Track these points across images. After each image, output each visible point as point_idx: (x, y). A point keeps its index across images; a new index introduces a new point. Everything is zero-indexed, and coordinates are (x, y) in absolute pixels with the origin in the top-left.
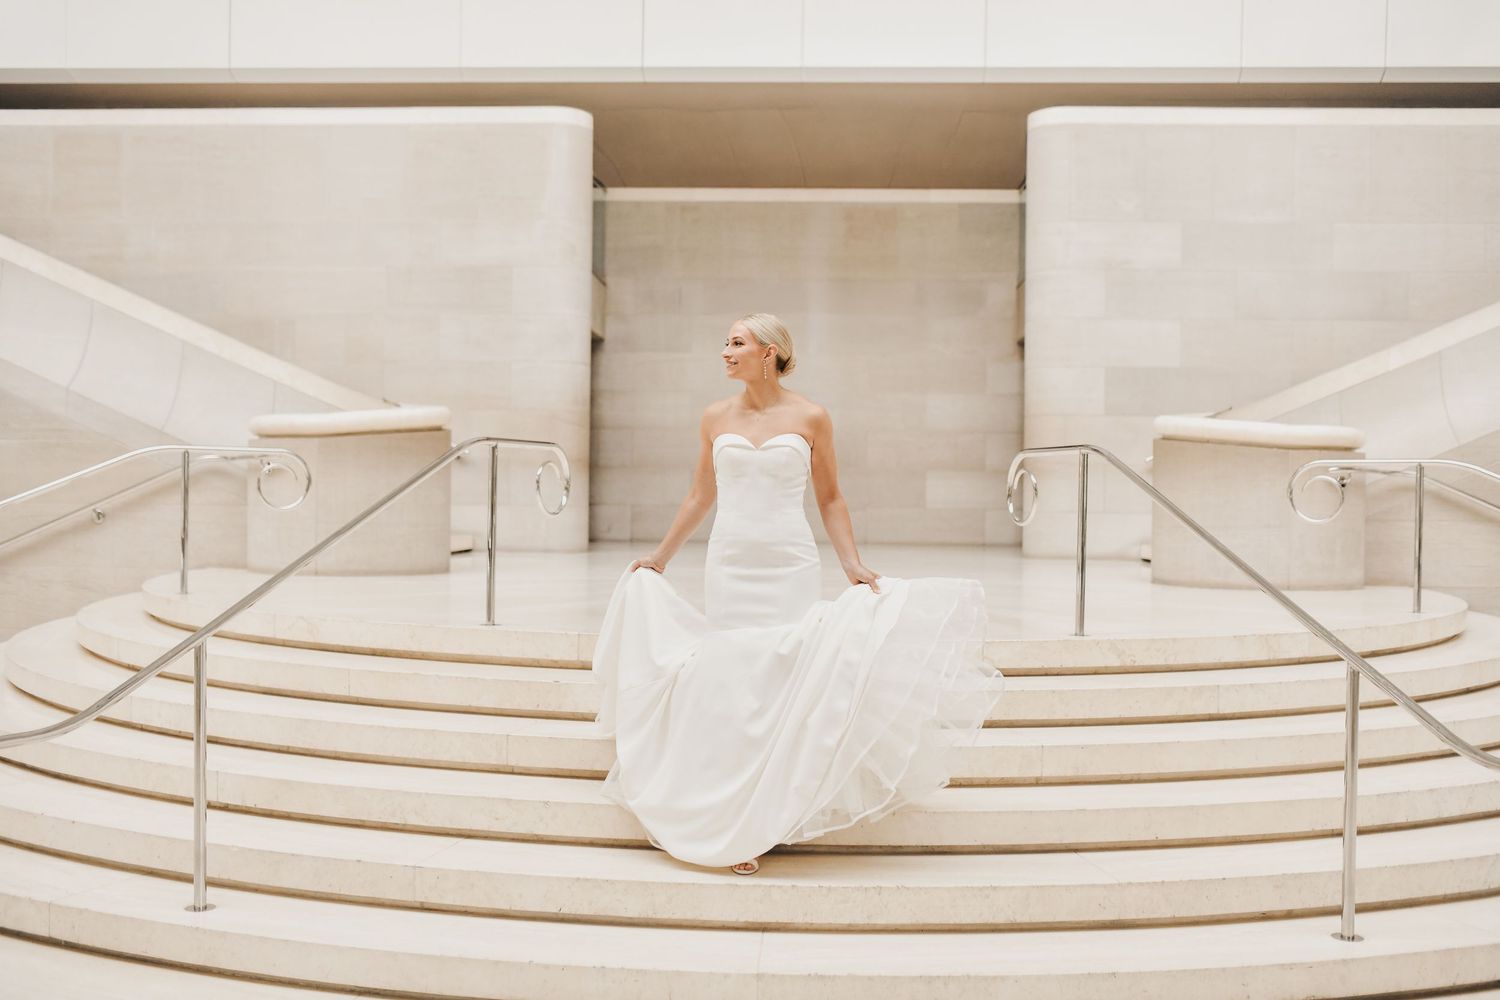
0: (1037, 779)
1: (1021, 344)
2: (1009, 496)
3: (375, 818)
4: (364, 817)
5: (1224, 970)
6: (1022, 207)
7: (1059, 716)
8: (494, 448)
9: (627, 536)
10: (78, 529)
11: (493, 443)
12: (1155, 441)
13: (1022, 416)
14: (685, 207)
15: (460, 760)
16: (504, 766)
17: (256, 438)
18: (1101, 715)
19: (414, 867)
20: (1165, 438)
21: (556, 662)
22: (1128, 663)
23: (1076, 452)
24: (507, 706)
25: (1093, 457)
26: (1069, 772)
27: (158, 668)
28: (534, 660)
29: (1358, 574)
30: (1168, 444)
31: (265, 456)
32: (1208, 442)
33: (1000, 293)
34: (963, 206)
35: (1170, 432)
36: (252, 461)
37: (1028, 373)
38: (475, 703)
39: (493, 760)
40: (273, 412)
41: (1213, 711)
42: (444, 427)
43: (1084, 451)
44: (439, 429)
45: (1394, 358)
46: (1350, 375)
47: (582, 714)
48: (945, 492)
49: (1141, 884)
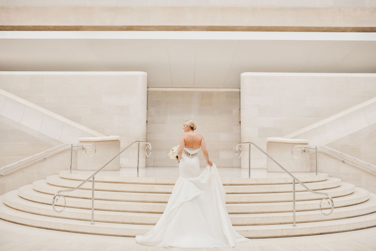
0: (241, 202)
1: (240, 122)
2: (236, 152)
3: (122, 209)
4: (119, 209)
5: (272, 230)
6: (240, 92)
7: (245, 192)
8: (139, 143)
9: (153, 166)
10: (40, 161)
11: (139, 142)
12: (267, 143)
13: (240, 138)
14: (166, 92)
15: (135, 200)
16: (144, 201)
17: (80, 142)
18: (253, 191)
19: (131, 216)
20: (269, 142)
21: (151, 183)
22: (258, 183)
23: (248, 143)
24: (143, 191)
25: (251, 144)
26: (247, 201)
27: (88, 180)
28: (147, 183)
29: (309, 170)
30: (270, 143)
31: (82, 146)
32: (277, 142)
33: (235, 111)
34: (227, 92)
35: (270, 141)
36: (79, 147)
37: (241, 128)
38: (137, 190)
39: (142, 200)
40: (82, 137)
41: (274, 191)
42: (119, 140)
43: (250, 143)
44: (118, 140)
45: (315, 125)
46: (306, 129)
47: (157, 192)
48: (223, 155)
49: (259, 217)
